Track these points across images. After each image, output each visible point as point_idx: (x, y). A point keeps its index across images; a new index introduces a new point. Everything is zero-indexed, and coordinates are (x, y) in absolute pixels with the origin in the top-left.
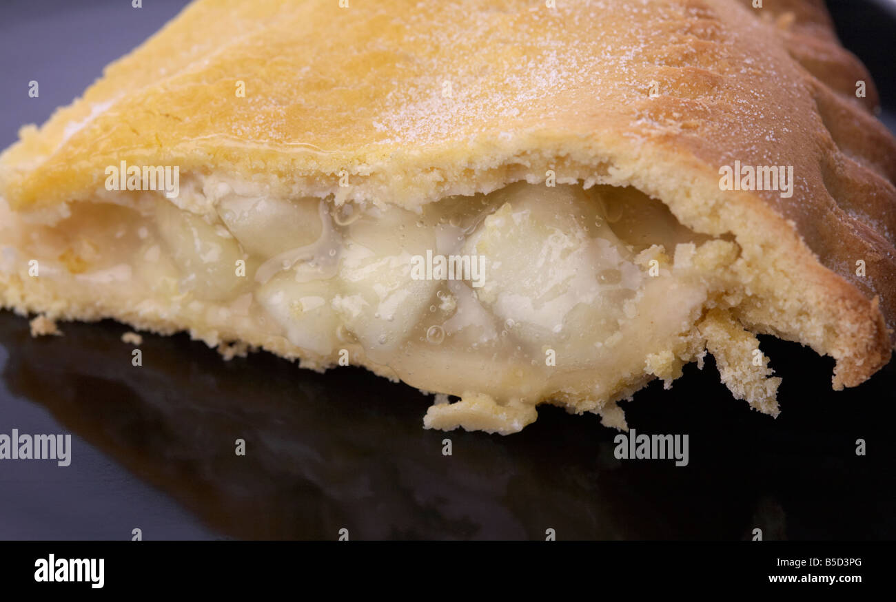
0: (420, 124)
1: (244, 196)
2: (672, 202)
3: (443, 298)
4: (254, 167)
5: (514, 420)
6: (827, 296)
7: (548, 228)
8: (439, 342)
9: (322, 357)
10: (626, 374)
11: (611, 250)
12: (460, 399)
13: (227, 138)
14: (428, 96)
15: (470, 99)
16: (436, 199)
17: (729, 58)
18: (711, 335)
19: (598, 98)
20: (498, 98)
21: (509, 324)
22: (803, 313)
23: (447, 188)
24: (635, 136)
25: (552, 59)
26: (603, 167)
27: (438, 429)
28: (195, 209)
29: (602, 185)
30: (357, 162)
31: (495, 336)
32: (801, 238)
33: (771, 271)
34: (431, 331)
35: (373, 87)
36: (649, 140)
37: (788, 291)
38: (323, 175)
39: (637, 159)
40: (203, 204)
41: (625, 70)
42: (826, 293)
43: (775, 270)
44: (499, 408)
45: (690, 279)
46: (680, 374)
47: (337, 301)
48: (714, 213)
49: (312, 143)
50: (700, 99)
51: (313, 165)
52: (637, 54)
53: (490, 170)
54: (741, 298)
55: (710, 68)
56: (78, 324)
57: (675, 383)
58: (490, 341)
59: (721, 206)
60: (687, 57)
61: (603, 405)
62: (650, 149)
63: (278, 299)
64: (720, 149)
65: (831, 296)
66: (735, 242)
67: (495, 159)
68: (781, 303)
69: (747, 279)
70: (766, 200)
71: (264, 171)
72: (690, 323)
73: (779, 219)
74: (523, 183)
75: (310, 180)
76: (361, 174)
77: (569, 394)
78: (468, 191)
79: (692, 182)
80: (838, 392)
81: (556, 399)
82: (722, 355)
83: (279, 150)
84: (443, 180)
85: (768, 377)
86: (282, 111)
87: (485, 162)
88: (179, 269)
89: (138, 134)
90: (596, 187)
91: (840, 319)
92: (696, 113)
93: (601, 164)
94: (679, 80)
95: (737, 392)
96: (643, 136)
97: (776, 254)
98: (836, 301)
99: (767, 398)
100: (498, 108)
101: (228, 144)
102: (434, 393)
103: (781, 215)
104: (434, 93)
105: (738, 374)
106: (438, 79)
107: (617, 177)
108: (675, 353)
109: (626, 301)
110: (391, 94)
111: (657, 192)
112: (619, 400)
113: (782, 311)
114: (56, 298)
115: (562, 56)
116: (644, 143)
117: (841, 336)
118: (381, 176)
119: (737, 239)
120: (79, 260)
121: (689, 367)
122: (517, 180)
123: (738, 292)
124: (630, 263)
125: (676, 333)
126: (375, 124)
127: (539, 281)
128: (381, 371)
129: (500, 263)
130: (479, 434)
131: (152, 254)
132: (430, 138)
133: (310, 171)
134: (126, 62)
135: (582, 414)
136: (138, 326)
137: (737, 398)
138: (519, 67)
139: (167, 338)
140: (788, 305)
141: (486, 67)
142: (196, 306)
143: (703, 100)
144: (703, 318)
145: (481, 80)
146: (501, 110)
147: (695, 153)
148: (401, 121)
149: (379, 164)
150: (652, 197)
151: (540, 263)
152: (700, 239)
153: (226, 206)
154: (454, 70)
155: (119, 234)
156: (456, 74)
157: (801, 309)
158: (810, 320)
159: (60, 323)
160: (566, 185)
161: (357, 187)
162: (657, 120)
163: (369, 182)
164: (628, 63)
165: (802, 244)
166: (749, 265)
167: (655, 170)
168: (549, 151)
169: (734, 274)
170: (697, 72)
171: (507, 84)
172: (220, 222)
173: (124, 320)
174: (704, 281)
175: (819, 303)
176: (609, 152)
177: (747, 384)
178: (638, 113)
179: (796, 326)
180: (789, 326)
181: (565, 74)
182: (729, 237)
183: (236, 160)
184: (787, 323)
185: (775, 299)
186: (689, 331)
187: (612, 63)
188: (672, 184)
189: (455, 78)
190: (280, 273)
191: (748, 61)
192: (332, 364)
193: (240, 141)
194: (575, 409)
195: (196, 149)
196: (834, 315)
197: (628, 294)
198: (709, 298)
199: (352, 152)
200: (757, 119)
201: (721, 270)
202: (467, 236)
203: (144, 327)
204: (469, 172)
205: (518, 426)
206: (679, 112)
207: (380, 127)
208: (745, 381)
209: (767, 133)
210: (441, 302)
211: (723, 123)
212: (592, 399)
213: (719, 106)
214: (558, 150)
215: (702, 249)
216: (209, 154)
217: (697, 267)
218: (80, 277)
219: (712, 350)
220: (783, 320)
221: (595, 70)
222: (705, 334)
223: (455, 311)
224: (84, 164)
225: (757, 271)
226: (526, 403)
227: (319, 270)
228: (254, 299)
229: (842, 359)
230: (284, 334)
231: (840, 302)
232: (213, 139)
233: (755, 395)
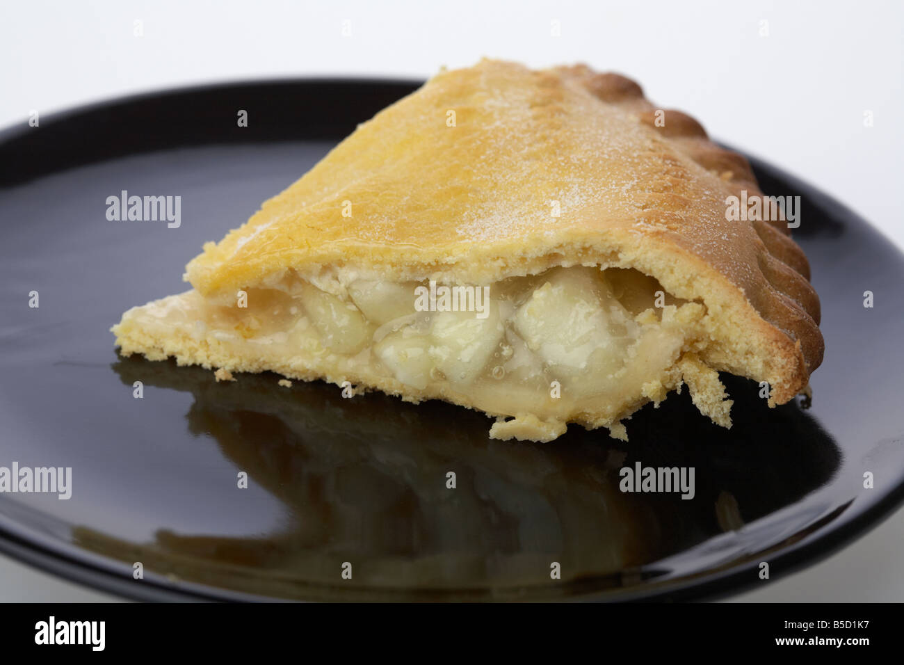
0: (487, 230)
1: (367, 281)
2: (661, 277)
3: (504, 348)
4: (375, 259)
5: (551, 431)
6: (766, 340)
7: (576, 298)
8: (500, 378)
9: (419, 391)
10: (628, 398)
11: (618, 313)
12: (514, 418)
13: (356, 240)
14: (491, 214)
15: (520, 215)
16: (500, 279)
17: (694, 190)
18: (687, 370)
19: (609, 211)
20: (540, 213)
21: (549, 364)
22: (749, 353)
23: (507, 271)
24: (637, 232)
25: (576, 188)
26: (614, 255)
27: (499, 439)
28: (332, 291)
29: (614, 268)
30: (446, 255)
31: (539, 373)
32: (748, 300)
33: (728, 323)
34: (496, 370)
35: (453, 209)
36: (646, 235)
37: (740, 337)
38: (423, 265)
39: (638, 248)
40: (337, 288)
41: (626, 195)
42: (764, 338)
43: (731, 323)
44: (541, 423)
45: (672, 330)
46: (665, 398)
47: (432, 350)
48: (689, 284)
49: (415, 243)
50: (677, 213)
51: (416, 257)
52: (633, 186)
53: (538, 258)
54: (707, 344)
55: (682, 195)
56: (246, 374)
57: (662, 404)
58: (536, 377)
59: (694, 279)
60: (666, 188)
61: (612, 421)
62: (647, 240)
63: (389, 352)
64: (693, 242)
65: (768, 339)
66: (703, 304)
67: (541, 250)
68: (734, 346)
69: (711, 329)
70: (725, 274)
71: (381, 263)
72: (672, 362)
73: (734, 286)
74: (559, 268)
75: (413, 268)
76: (449, 263)
77: (588, 414)
78: (521, 273)
79: (675, 263)
80: (772, 409)
81: (580, 417)
82: (694, 384)
83: (391, 247)
84: (505, 265)
85: (724, 399)
86: (393, 223)
87: (534, 252)
88: (320, 332)
89: (293, 240)
90: (609, 269)
91: (774, 356)
92: (675, 220)
93: (613, 252)
94: (662, 202)
95: (704, 410)
96: (642, 232)
97: (731, 312)
98: (772, 343)
99: (724, 414)
100: (541, 219)
101: (357, 244)
102: (495, 416)
103: (734, 284)
104: (496, 212)
105: (704, 397)
106: (498, 204)
107: (624, 261)
108: (662, 382)
109: (629, 346)
110: (466, 213)
111: (650, 271)
112: (622, 418)
113: (735, 352)
114: (232, 356)
115: (582, 187)
116: (643, 237)
117: (775, 368)
118: (463, 264)
119: (705, 302)
120: (249, 329)
121: (671, 393)
122: (555, 266)
123: (705, 339)
124: (631, 321)
125: (663, 368)
126: (457, 231)
127: (570, 334)
128: (459, 400)
129: (543, 322)
130: (527, 443)
131: (301, 324)
132: (496, 238)
133: (413, 262)
134: (276, 199)
135: (597, 428)
136: (288, 376)
137: (703, 415)
138: (553, 194)
139: (309, 383)
140: (739, 346)
141: (530, 196)
142: (332, 358)
143: (679, 213)
144: (680, 359)
145: (527, 203)
146: (544, 220)
147: (677, 243)
148: (475, 229)
149: (462, 255)
150: (647, 275)
151: (571, 322)
152: (680, 302)
153: (354, 287)
154: (508, 198)
155: (276, 313)
156: (509, 200)
157: (748, 350)
158: (753, 358)
159: (234, 374)
160: (589, 267)
161: (445, 273)
162: (650, 223)
163: (453, 269)
164: (628, 191)
165: (749, 304)
166: (713, 320)
167: (650, 255)
168: (578, 244)
169: (703, 326)
170: (674, 196)
171: (546, 205)
172: (350, 299)
173: (279, 372)
174: (682, 331)
175: (760, 345)
176: (619, 243)
177: (710, 404)
178: (636, 220)
179: (744, 362)
180: (739, 363)
181: (585, 198)
182: (699, 301)
183: (362, 255)
184: (738, 360)
185: (730, 343)
186: (671, 367)
187: (617, 191)
188: (661, 264)
189: (509, 203)
190: (391, 334)
191: (707, 193)
192: (424, 398)
193: (366, 242)
194: (592, 424)
195: (335, 248)
196: (770, 353)
197: (632, 341)
198: (685, 344)
199: (443, 248)
200: (715, 227)
201: (694, 323)
202: (519, 306)
203: (293, 376)
204: (523, 259)
205: (554, 435)
206: (664, 219)
207: (460, 232)
208: (709, 402)
209: (723, 235)
210: (503, 350)
211: (694, 226)
212: (605, 417)
213: (691, 217)
214: (584, 243)
215: (680, 309)
216: (344, 252)
217: (678, 321)
218: (250, 341)
219: (687, 380)
220: (735, 359)
221: (605, 195)
222: (682, 369)
223: (512, 356)
224: (255, 261)
225: (718, 324)
226: (560, 420)
227: (418, 331)
228: (372, 353)
229: (775, 384)
230: (393, 376)
231: (774, 344)
232: (346, 241)
233: (716, 412)
